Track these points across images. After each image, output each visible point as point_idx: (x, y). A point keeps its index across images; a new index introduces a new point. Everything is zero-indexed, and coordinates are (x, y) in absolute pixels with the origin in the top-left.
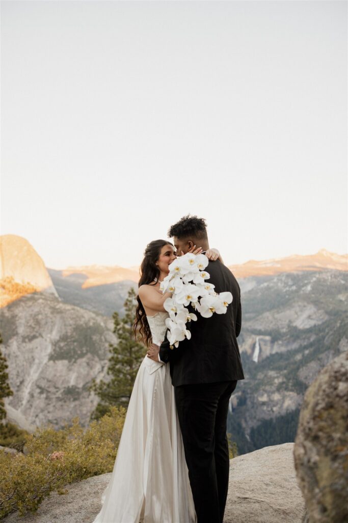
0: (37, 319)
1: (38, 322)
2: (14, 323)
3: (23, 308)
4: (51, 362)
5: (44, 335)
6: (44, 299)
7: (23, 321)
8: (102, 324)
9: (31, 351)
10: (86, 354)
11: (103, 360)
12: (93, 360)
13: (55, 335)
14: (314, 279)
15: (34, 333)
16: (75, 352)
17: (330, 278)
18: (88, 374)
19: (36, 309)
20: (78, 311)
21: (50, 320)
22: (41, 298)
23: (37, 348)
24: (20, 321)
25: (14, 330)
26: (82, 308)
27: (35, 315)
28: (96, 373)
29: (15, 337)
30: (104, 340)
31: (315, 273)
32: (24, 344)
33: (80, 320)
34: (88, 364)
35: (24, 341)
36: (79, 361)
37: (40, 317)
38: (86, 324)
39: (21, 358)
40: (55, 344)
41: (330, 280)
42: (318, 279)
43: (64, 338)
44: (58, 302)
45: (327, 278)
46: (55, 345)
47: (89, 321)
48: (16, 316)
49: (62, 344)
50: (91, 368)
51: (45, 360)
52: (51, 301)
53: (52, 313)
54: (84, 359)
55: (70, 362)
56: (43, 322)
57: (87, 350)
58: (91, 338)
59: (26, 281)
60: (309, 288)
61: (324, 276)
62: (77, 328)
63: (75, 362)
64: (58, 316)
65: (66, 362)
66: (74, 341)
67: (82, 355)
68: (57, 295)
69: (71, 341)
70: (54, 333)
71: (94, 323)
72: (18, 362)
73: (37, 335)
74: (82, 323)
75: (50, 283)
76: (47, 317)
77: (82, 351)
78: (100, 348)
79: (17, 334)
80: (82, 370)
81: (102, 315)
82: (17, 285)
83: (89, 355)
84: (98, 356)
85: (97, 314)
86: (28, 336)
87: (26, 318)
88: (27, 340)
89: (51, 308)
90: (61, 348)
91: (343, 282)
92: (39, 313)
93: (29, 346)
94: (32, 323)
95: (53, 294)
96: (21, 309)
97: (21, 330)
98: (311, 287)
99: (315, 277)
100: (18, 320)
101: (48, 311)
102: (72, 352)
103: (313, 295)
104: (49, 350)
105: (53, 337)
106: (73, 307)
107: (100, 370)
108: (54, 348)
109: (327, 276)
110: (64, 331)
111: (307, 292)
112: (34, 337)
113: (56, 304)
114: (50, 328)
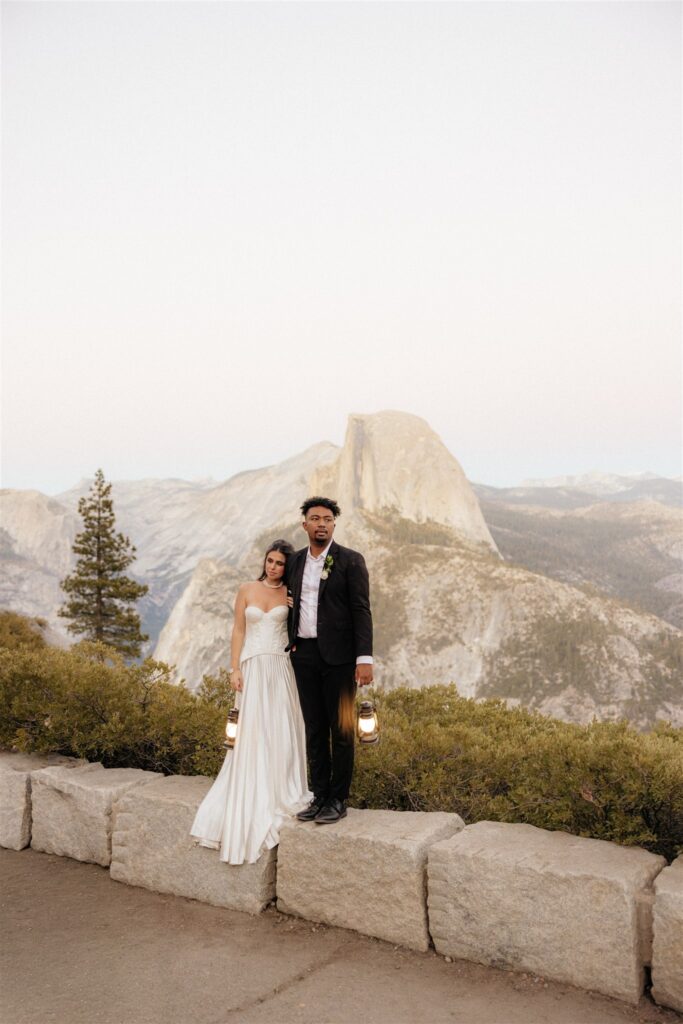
0: (449, 601)
1: (451, 609)
2: (400, 610)
3: (419, 575)
5: (465, 638)
6: (464, 556)
7: (419, 605)
8: (602, 617)
9: (439, 672)
10: (564, 687)
11: (607, 703)
12: (580, 702)
13: (490, 640)
15: (444, 633)
16: (537, 681)
19: (448, 580)
20: (542, 585)
21: (479, 605)
22: (459, 554)
23: (450, 666)
24: (413, 605)
25: (400, 625)
26: (556, 578)
27: (446, 593)
29: (404, 641)
30: (606, 656)
32: (423, 657)
33: (549, 607)
34: (568, 711)
35: (422, 650)
36: (547, 702)
37: (456, 596)
38: (563, 615)
40: (491, 659)
43: (511, 647)
44: (497, 563)
46: (491, 663)
47: (570, 608)
48: (406, 593)
49: (507, 662)
52: (479, 560)
53: (482, 588)
56: (463, 609)
57: (565, 679)
58: (575, 650)
59: (425, 514)
62: (542, 625)
64: (497, 596)
66: (535, 656)
67: (554, 690)
68: (494, 547)
69: (526, 655)
70: (489, 634)
71: (581, 615)
73: (451, 637)
74: (552, 612)
75: (479, 518)
76: (471, 597)
77: (553, 680)
78: (597, 674)
79: (408, 633)
81: (603, 596)
82: (405, 523)
83: (571, 690)
84: (593, 693)
85: (590, 594)
86: (430, 639)
87: (425, 598)
88: (428, 648)
89: (480, 576)
90: (503, 670)
92: (455, 588)
93: (435, 661)
94: (438, 609)
95: (485, 544)
96: (414, 577)
97: (416, 625)
100: (408, 603)
101: (473, 582)
102: (530, 679)
104: (478, 672)
105: (484, 644)
106: (530, 574)
108: (488, 667)
110: (510, 631)
112: (444, 642)
113: (491, 567)
114: (478, 622)
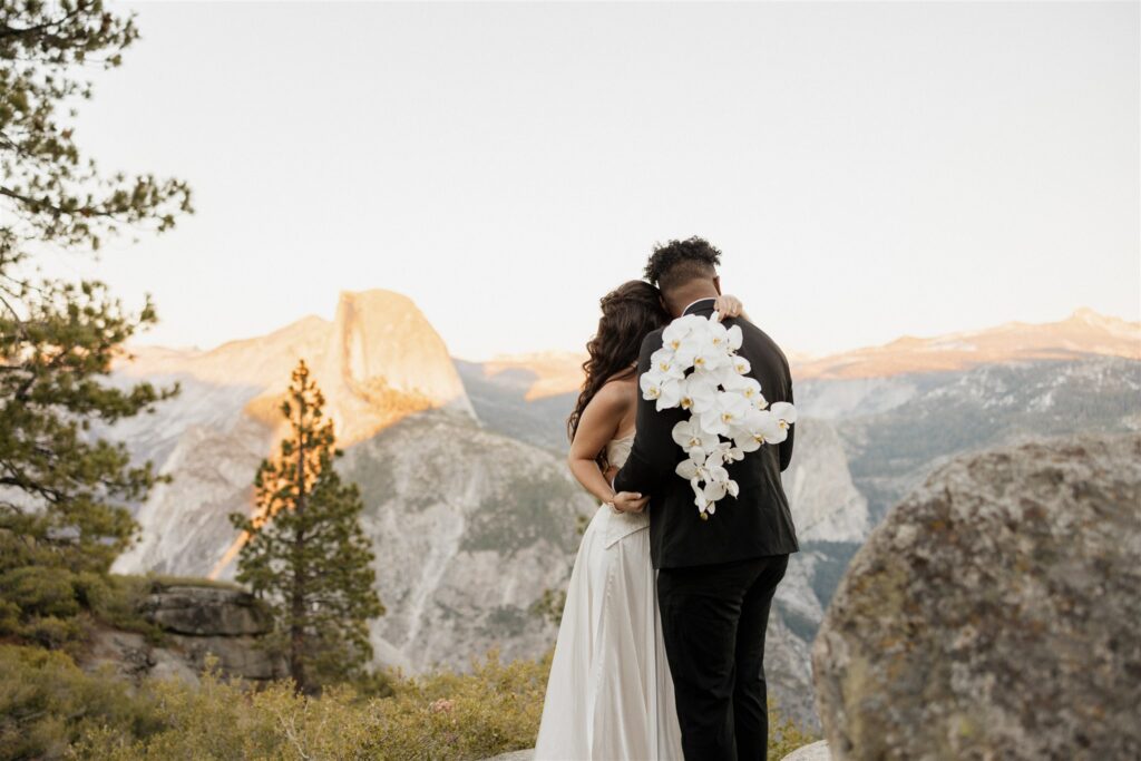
0: (434, 465)
1: (436, 472)
2: (388, 473)
3: (406, 441)
4: (464, 554)
5: (449, 497)
6: (447, 423)
7: (406, 468)
9: (424, 530)
10: (534, 540)
12: (550, 553)
13: (471, 499)
14: (1061, 380)
15: (429, 494)
16: (513, 535)
17: (1100, 376)
18: (540, 582)
19: (433, 444)
20: (517, 448)
21: (461, 468)
22: (442, 421)
23: (434, 524)
24: (400, 468)
25: (388, 486)
26: (526, 441)
27: (432, 456)
28: (557, 580)
29: (392, 502)
30: (572, 511)
31: (1063, 364)
32: (409, 517)
33: (522, 469)
34: (539, 560)
35: (408, 510)
36: (521, 554)
37: (440, 460)
38: (535, 476)
39: (404, 544)
40: (471, 517)
41: (1100, 383)
42: (1070, 378)
43: (490, 505)
44: (477, 429)
45: (1092, 377)
46: (472, 520)
47: (541, 470)
48: (393, 457)
49: (486, 518)
50: (547, 570)
51: (452, 550)
52: (461, 427)
53: (465, 452)
54: (532, 551)
55: (502, 555)
56: (446, 471)
57: (537, 532)
58: (545, 508)
59: (412, 384)
60: (1047, 400)
61: (1086, 372)
62: (517, 485)
63: (513, 556)
64: (477, 459)
65: (493, 555)
66: (510, 512)
67: (527, 542)
68: (473, 415)
69: (503, 512)
70: (470, 493)
71: (551, 476)
72: (398, 552)
73: (435, 497)
74: (525, 473)
75: (460, 389)
76: (454, 460)
77: (526, 533)
78: (564, 528)
79: (395, 495)
80: (527, 573)
82: (393, 393)
83: (542, 542)
84: (561, 544)
86: (417, 500)
87: (411, 462)
88: (415, 508)
89: (462, 441)
90: (483, 526)
91: (1134, 386)
92: (439, 452)
93: (420, 519)
94: (423, 472)
95: (465, 413)
96: (401, 443)
97: (404, 487)
98: (1053, 398)
99: (1063, 374)
100: (396, 467)
101: (455, 448)
102: (506, 534)
103: (1057, 418)
104: (460, 528)
105: (466, 503)
106: (506, 440)
107: (566, 574)
108: (469, 524)
109: (1095, 373)
110: (489, 491)
111: (1043, 410)
112: (429, 502)
113: (472, 433)
114: (461, 483)
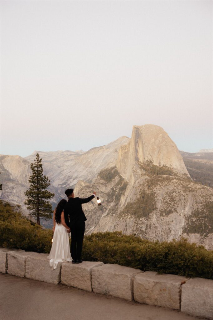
0: (172, 196)
1: (172, 199)
2: (153, 199)
3: (160, 186)
4: (185, 234)
5: (178, 210)
6: (177, 179)
7: (160, 198)
9: (168, 223)
13: (187, 211)
15: (170, 208)
16: (206, 227)
19: (171, 188)
20: (207, 190)
21: (183, 198)
22: (175, 178)
23: (172, 221)
24: (158, 198)
25: (153, 205)
26: (212, 187)
27: (170, 193)
29: (155, 211)
32: (162, 218)
33: (210, 199)
35: (161, 215)
36: (210, 235)
37: (174, 194)
39: (160, 229)
40: (188, 218)
43: (196, 214)
44: (190, 182)
46: (188, 220)
48: (155, 193)
49: (194, 219)
51: (180, 232)
52: (183, 181)
53: (184, 191)
55: (201, 235)
56: (177, 199)
59: (162, 163)
62: (207, 205)
63: (206, 236)
64: (190, 194)
65: (198, 235)
66: (205, 217)
68: (189, 176)
69: (202, 217)
70: (187, 209)
72: (158, 232)
73: (173, 210)
74: (212, 201)
75: (183, 164)
76: (180, 195)
79: (156, 208)
82: (155, 167)
86: (165, 211)
87: (162, 195)
88: (164, 214)
89: (183, 187)
90: (193, 222)
92: (174, 191)
93: (166, 219)
94: (167, 199)
95: (185, 174)
96: (158, 187)
97: (159, 205)
100: (156, 197)
101: (181, 189)
102: (203, 226)
104: (183, 223)
105: (186, 213)
106: (203, 186)
108: (187, 222)
110: (195, 208)
112: (170, 212)
113: (188, 183)
114: (183, 204)
